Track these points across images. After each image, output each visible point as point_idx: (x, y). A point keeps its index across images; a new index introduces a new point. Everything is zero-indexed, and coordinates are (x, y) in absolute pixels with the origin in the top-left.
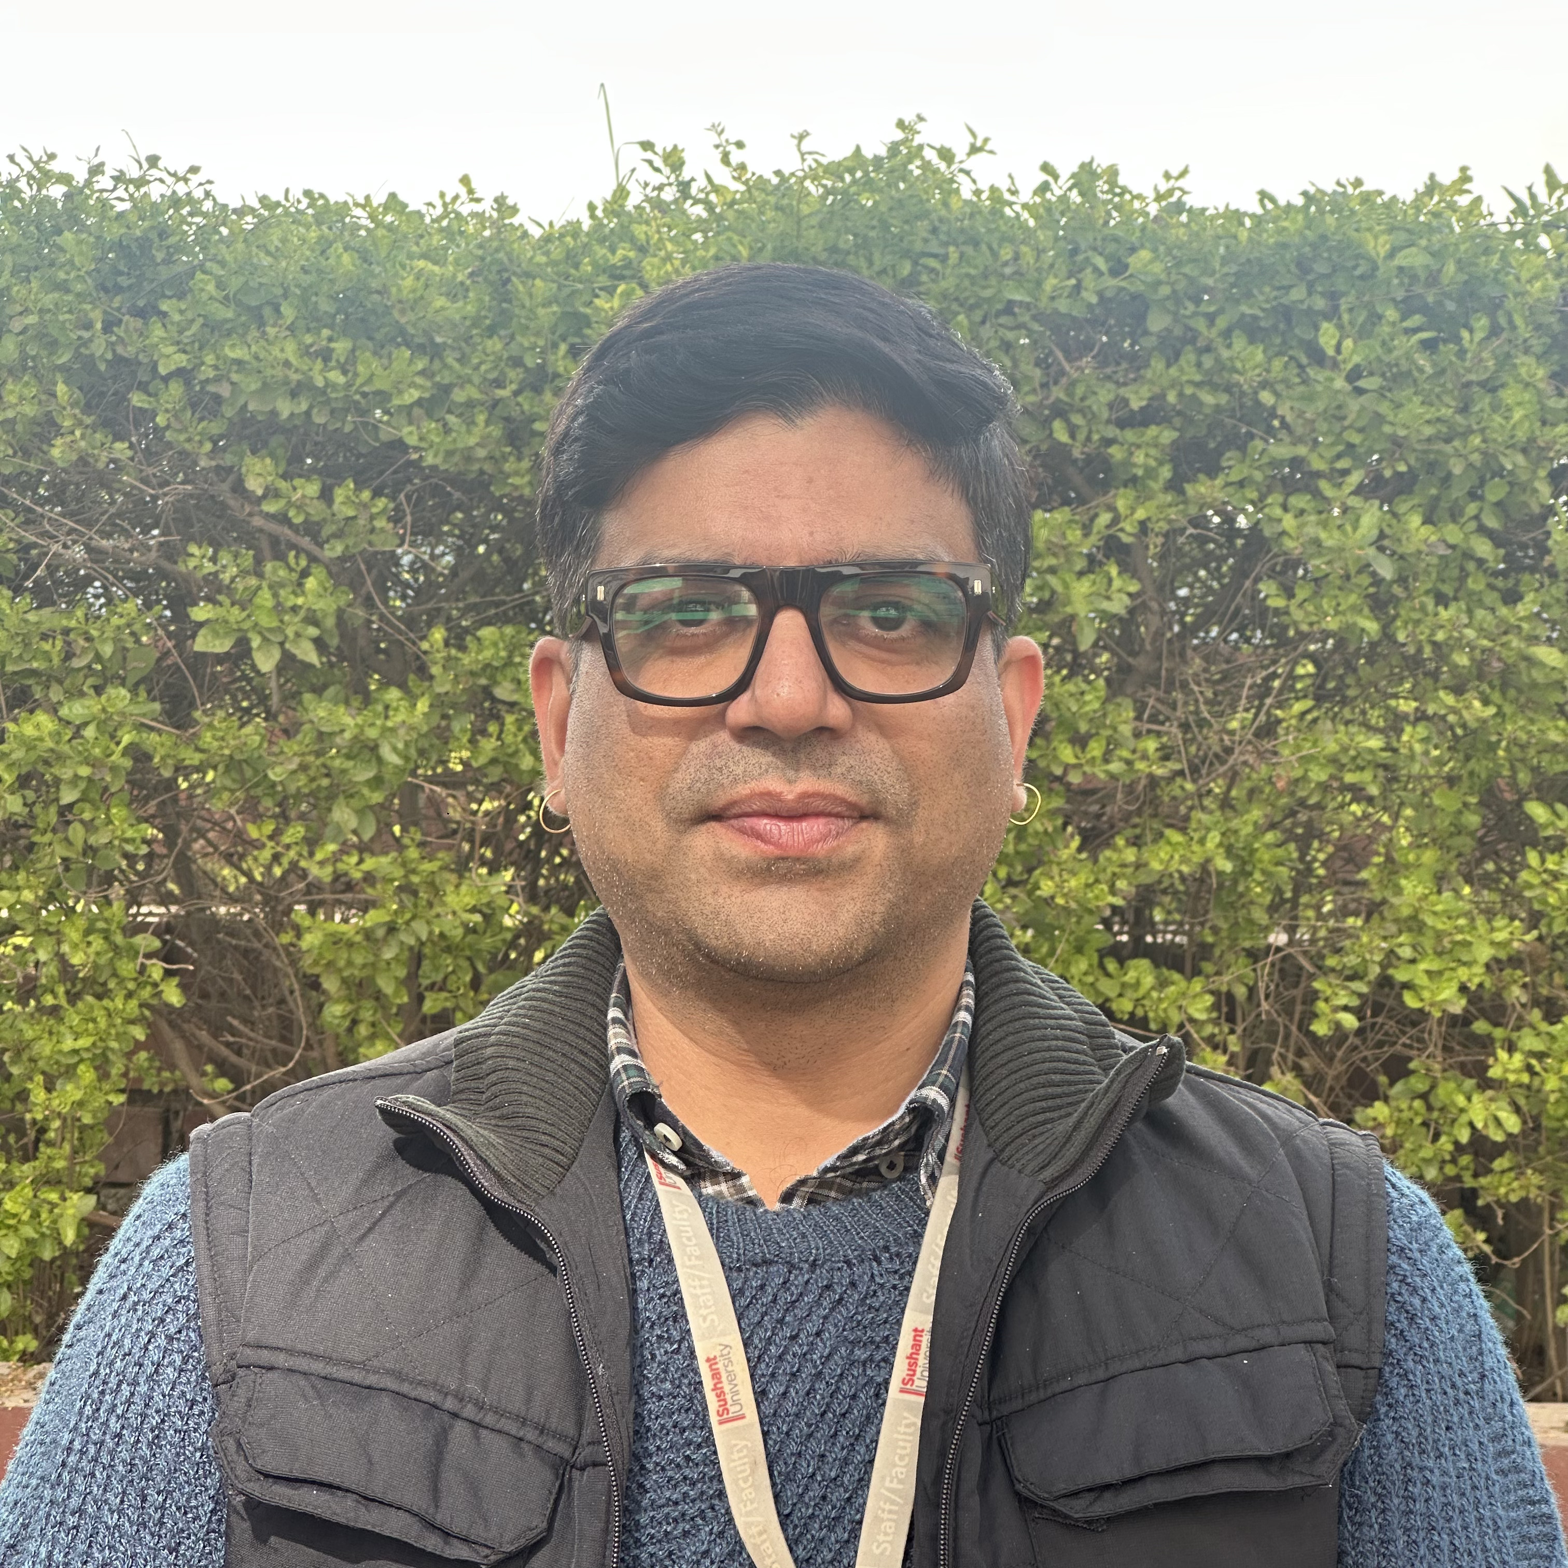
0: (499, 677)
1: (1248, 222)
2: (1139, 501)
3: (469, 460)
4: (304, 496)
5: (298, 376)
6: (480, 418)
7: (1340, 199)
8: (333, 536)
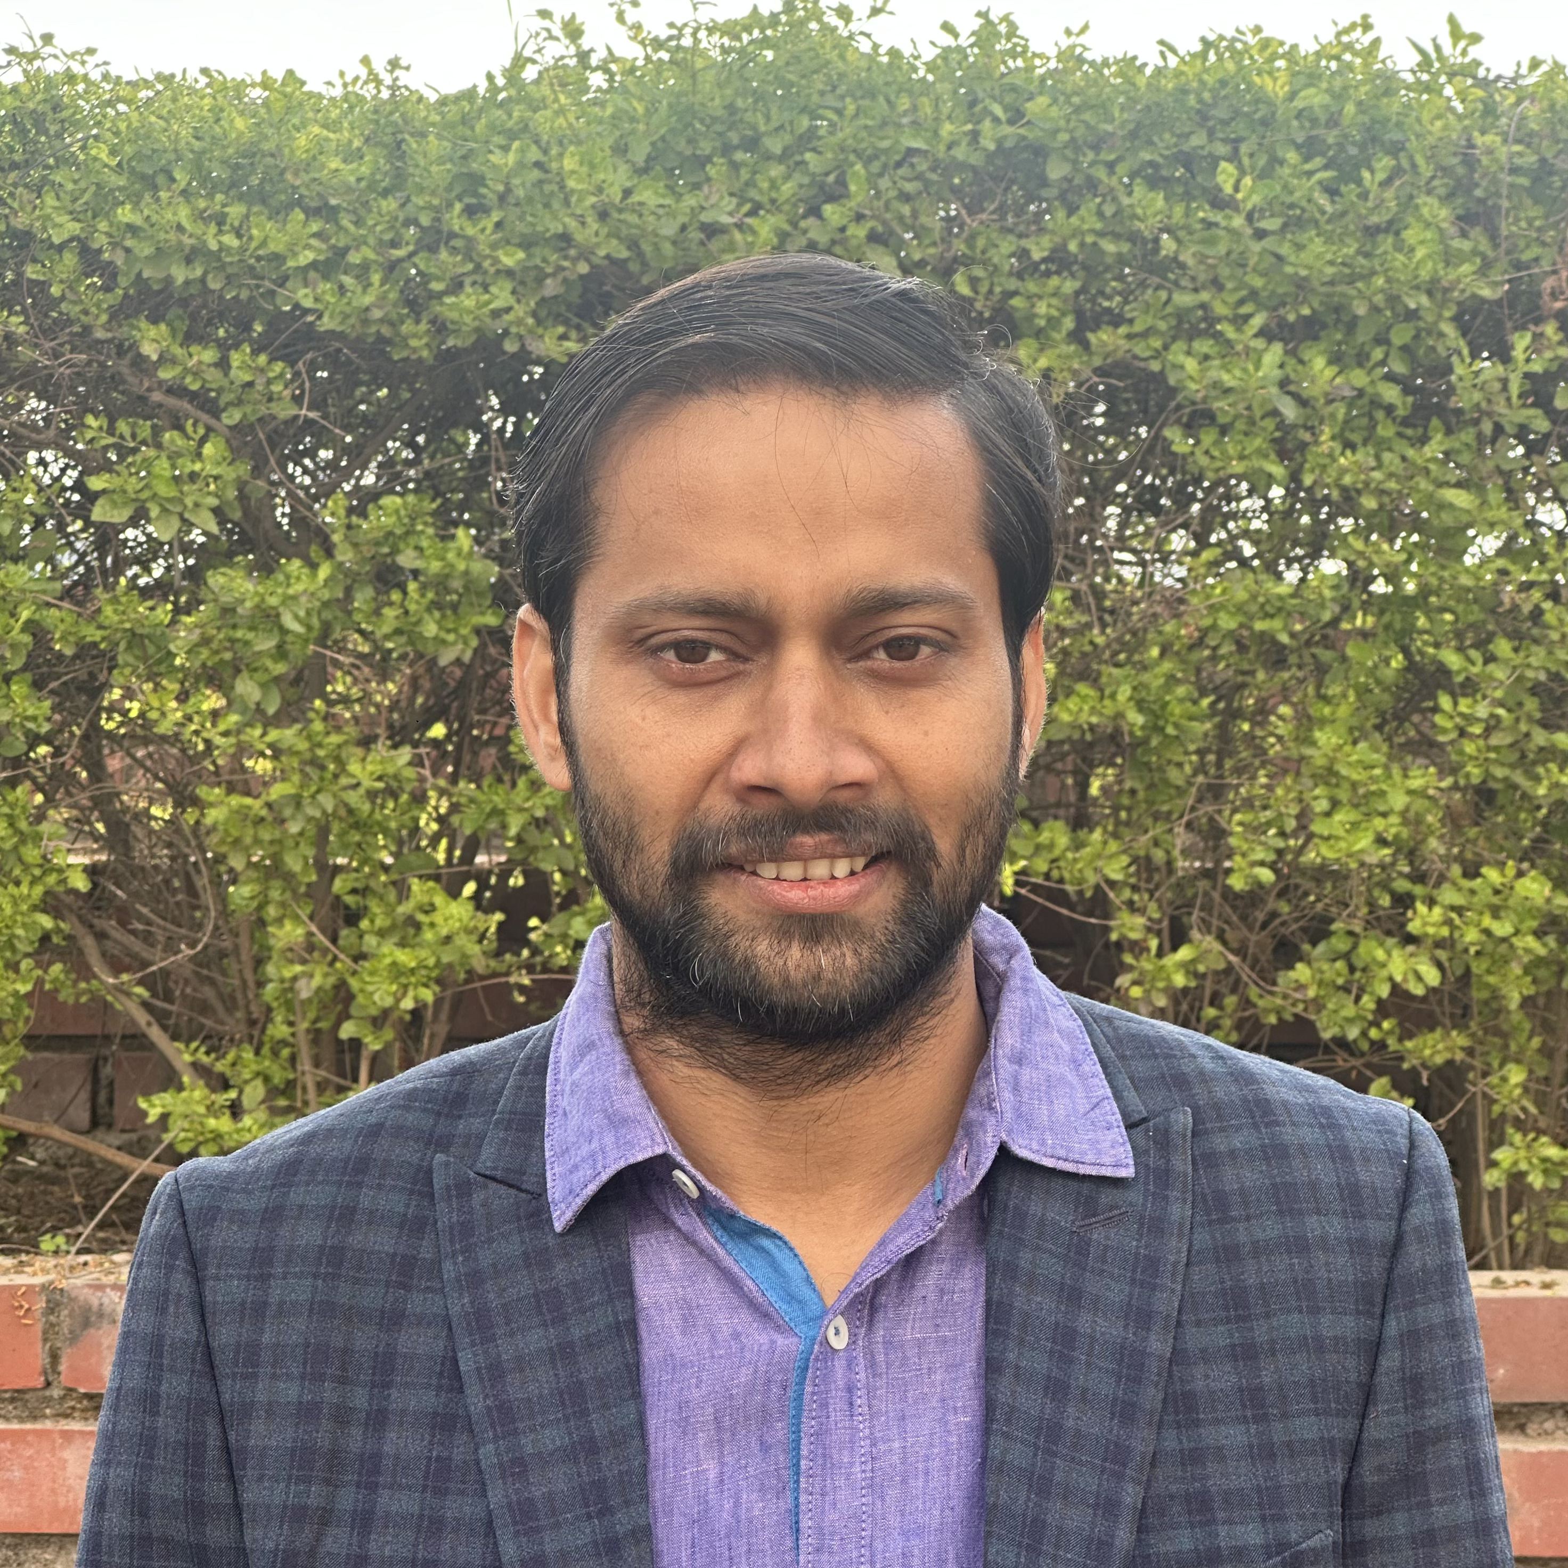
0: (402, 546)
1: (1148, 71)
2: (1041, 350)
3: (365, 322)
4: (200, 362)
5: (192, 241)
6: (376, 278)
7: (1239, 46)
8: (230, 404)
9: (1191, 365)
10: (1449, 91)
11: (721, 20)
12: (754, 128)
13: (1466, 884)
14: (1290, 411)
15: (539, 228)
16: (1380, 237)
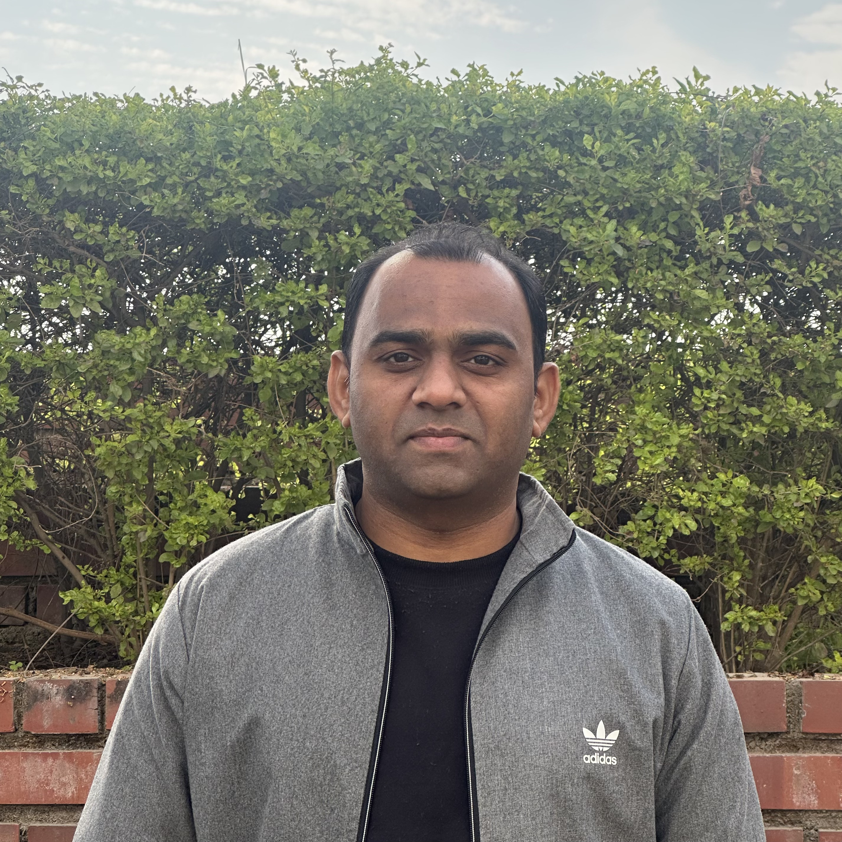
0: (191, 320)
1: (551, 92)
2: (501, 223)
3: (174, 211)
4: (94, 231)
5: (92, 174)
6: (180, 191)
7: (594, 81)
8: (109, 251)
9: (573, 230)
10: (694, 102)
11: (345, 67)
12: (362, 119)
13: (710, 482)
14: (620, 252)
15: (258, 166)
16: (662, 170)
